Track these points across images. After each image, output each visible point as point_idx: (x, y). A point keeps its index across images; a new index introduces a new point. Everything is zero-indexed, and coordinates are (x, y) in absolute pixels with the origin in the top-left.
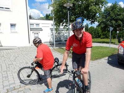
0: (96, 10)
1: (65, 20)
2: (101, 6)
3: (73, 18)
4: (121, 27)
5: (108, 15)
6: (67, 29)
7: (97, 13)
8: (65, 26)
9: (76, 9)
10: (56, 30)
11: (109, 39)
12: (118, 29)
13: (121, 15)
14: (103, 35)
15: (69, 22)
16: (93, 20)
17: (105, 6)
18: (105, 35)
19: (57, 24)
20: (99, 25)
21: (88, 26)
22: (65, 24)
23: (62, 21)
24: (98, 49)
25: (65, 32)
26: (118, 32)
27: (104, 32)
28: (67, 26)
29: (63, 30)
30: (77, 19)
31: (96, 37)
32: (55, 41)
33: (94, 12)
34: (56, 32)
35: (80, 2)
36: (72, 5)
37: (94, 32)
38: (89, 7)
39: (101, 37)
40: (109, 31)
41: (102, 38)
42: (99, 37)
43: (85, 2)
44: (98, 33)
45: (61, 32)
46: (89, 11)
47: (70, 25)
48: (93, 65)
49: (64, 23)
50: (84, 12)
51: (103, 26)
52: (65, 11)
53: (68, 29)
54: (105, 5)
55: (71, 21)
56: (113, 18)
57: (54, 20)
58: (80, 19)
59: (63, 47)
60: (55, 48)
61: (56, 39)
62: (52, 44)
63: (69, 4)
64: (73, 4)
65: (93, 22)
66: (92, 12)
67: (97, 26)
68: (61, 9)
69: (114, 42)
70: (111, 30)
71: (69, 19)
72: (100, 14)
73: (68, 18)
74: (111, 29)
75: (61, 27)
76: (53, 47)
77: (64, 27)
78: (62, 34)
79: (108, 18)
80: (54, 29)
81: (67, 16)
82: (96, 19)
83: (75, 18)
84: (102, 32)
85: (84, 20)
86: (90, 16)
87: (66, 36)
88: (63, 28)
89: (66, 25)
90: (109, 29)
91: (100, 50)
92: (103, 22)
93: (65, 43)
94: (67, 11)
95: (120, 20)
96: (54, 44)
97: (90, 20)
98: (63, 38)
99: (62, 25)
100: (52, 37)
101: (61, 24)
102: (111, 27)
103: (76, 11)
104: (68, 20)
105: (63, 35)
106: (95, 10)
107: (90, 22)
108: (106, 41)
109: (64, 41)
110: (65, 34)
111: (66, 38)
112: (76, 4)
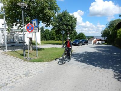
1: (19, 20)
2: (55, 11)
3: (29, 19)
4: (70, 31)
5: (60, 20)
6: (22, 30)
7: (52, 17)
8: (19, 27)
9: (32, 11)
10: (8, 30)
11: (62, 41)
12: (68, 32)
13: (70, 21)
14: (57, 37)
15: (23, 23)
16: (48, 23)
17: (58, 12)
18: (59, 37)
19: (9, 24)
20: (54, 28)
21: (43, 28)
23: (15, 21)
24: (53, 50)
25: (19, 34)
26: (68, 35)
27: (58, 35)
28: (22, 27)
29: (16, 31)
31: (51, 39)
32: (7, 43)
33: (49, 16)
34: (8, 33)
35: (35, 4)
36: (26, 6)
37: (49, 35)
38: (44, 10)
39: (55, 39)
40: (61, 34)
41: (56, 40)
42: (54, 39)
43: (40, 5)
44: (53, 36)
45: (14, 33)
46: (44, 15)
47: (24, 26)
48: (49, 66)
49: (18, 23)
50: (39, 14)
51: (56, 29)
52: (18, 10)
55: (26, 22)
56: (65, 23)
57: (4, 19)
58: (36, 21)
59: (16, 50)
60: (7, 51)
61: (7, 40)
62: (3, 47)
63: (23, 3)
64: (28, 4)
65: (48, 25)
66: (47, 15)
67: (52, 29)
68: (14, 8)
72: (54, 18)
73: (23, 19)
74: (64, 32)
75: (15, 28)
76: (3, 50)
78: (15, 35)
79: (61, 22)
80: (5, 30)
81: (22, 16)
82: (50, 22)
84: (56, 34)
85: (39, 23)
86: (46, 19)
87: (20, 37)
88: (17, 29)
89: (20, 26)
90: (61, 32)
91: (54, 51)
92: (56, 26)
93: (19, 45)
94: (22, 11)
95: (70, 25)
96: (5, 47)
97: (46, 23)
98: (17, 39)
99: (16, 26)
100: (2, 38)
101: (14, 24)
102: (63, 31)
103: (32, 12)
104: (22, 21)
105: (17, 36)
106: (50, 14)
108: (59, 43)
109: (19, 42)
110: (19, 35)
111: (20, 39)
112: (31, 5)
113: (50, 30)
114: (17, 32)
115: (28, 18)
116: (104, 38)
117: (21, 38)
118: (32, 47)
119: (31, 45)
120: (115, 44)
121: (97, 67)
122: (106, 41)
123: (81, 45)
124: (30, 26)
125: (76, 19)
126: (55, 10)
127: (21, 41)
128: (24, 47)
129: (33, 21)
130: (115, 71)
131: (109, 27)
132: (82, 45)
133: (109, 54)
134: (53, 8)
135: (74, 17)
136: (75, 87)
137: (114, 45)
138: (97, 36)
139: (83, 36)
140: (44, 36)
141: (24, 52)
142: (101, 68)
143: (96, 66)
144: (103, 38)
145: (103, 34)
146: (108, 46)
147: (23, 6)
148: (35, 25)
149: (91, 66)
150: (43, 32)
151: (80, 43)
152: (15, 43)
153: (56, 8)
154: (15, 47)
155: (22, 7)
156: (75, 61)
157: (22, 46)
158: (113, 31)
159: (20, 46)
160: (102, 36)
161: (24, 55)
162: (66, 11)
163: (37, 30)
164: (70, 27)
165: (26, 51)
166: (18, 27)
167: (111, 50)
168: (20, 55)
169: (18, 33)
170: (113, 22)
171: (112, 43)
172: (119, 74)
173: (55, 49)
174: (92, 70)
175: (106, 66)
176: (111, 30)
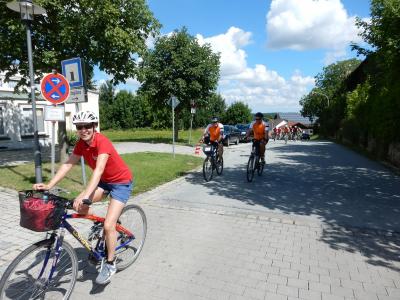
0: (128, 41)
1: (18, 62)
2: (142, 32)
3: (51, 59)
4: (199, 97)
9: (62, 29)
12: (193, 102)
13: (197, 65)
14: (160, 117)
16: (122, 73)
20: (144, 88)
25: (22, 107)
26: (193, 111)
30: (65, 64)
31: (139, 125)
33: (122, 48)
37: (132, 110)
38: (105, 27)
39: (154, 124)
41: (155, 128)
42: (147, 123)
44: (145, 113)
45: (5, 104)
46: (107, 43)
49: (15, 71)
50: (87, 43)
51: (154, 91)
52: (13, 27)
54: (153, 31)
55: (45, 68)
56: (181, 72)
63: (29, 4)
64: (48, 7)
65: (120, 78)
67: (138, 93)
69: (184, 138)
70: (174, 105)
74: (175, 101)
75: (5, 86)
77: (16, 88)
78: (8, 113)
79: (167, 69)
83: (56, 58)
84: (154, 110)
86: (112, 59)
87: (27, 119)
88: (12, 90)
89: (22, 82)
90: (169, 102)
92: (153, 80)
93: (24, 145)
97: (113, 72)
98: (15, 126)
99: (7, 79)
101: (2, 75)
102: (174, 97)
103: (63, 34)
105: (15, 116)
106: (124, 41)
108: (164, 137)
109: (22, 137)
110: (23, 112)
111: (26, 126)
112: (58, 11)
114: (16, 103)
115: (50, 54)
116: (311, 120)
117: (28, 123)
118: (67, 151)
119: (65, 146)
120: (341, 137)
121: (277, 210)
122: (315, 129)
123: (236, 143)
124: (55, 83)
125: (218, 58)
126: (145, 29)
127: (31, 130)
128: (38, 152)
129: (67, 66)
130: (328, 218)
131: (324, 83)
132: (240, 142)
133: (318, 169)
134: (135, 20)
135: (210, 52)
137: (338, 142)
138: (289, 114)
139: (242, 113)
140: (114, 116)
141: (38, 170)
142: (287, 212)
143: (272, 208)
144: (307, 119)
145: (306, 106)
146: (321, 143)
147: (30, 12)
148: (73, 78)
149: (259, 207)
150: (111, 102)
151: (233, 135)
152: (7, 138)
153: (146, 22)
154: (8, 153)
155: (25, 18)
156: (211, 194)
157: (30, 150)
158: (335, 96)
159: (26, 149)
160: (304, 113)
161: (39, 178)
162: (184, 32)
163: (81, 97)
164: (197, 84)
165: (45, 166)
166: (16, 84)
167: (328, 157)
168: (26, 179)
169: (19, 105)
170: (334, 67)
171: (333, 135)
172: (338, 229)
173: (149, 157)
174: (258, 219)
175: (302, 207)
176: (331, 95)
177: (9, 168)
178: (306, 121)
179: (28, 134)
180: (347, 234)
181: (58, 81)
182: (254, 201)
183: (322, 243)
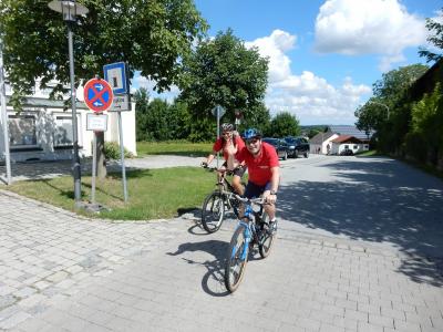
0: (175, 44)
1: (55, 66)
2: (188, 34)
3: (92, 63)
4: (245, 106)
5: (208, 65)
6: (66, 102)
7: (177, 56)
8: (55, 89)
9: (103, 30)
10: (16, 102)
12: (237, 112)
13: (243, 70)
14: (198, 128)
15: (73, 76)
16: (165, 78)
17: (200, 38)
18: (203, 129)
19: (17, 80)
20: (184, 96)
21: (144, 96)
22: (54, 82)
23: (40, 69)
24: (183, 176)
25: (55, 116)
26: (238, 122)
27: (199, 122)
28: (65, 91)
29: (46, 107)
31: (175, 137)
32: (11, 151)
33: (168, 51)
34: (14, 114)
35: (116, 7)
36: (84, 12)
37: (167, 120)
38: (149, 29)
39: (191, 136)
40: (213, 118)
41: (193, 141)
42: (184, 135)
43: (134, 9)
44: (181, 124)
45: (38, 112)
46: (150, 46)
47: (77, 86)
48: (170, 233)
49: (51, 77)
50: (131, 45)
51: (194, 99)
52: (53, 29)
53: (68, 104)
54: (200, 33)
55: (84, 73)
56: (225, 78)
58: (120, 69)
59: (47, 176)
60: (11, 179)
61: (12, 140)
63: (71, 4)
64: (90, 6)
65: (163, 85)
66: (161, 49)
67: (176, 101)
68: (37, 18)
70: (219, 116)
71: (75, 64)
72: (185, 60)
73: (71, 61)
74: (221, 111)
75: (39, 93)
77: (52, 94)
78: (41, 122)
79: (210, 75)
80: (4, 101)
81: (68, 52)
82: (172, 74)
83: (96, 62)
84: (194, 118)
85: (132, 75)
86: (155, 64)
87: (61, 129)
88: (48, 97)
89: (59, 88)
90: (213, 111)
91: (188, 179)
92: (196, 88)
93: (56, 156)
94: (66, 32)
95: (242, 86)
97: (156, 78)
98: (48, 136)
99: (43, 86)
101: (38, 80)
102: (219, 107)
103: (104, 36)
104: (67, 67)
105: (48, 125)
106: (171, 43)
107: (155, 83)
109: (55, 148)
110: (56, 121)
111: (59, 136)
112: (99, 11)
113: (170, 102)
114: (49, 111)
115: (91, 58)
116: (367, 133)
117: (61, 133)
118: (104, 164)
119: (102, 157)
120: (404, 154)
121: (342, 236)
122: (372, 145)
123: (284, 159)
124: (98, 90)
125: (267, 63)
126: (191, 31)
127: (63, 141)
129: (109, 72)
130: (405, 247)
131: (383, 91)
132: (289, 157)
133: (383, 189)
134: (182, 21)
135: (257, 56)
136: (265, 304)
137: (401, 158)
139: (289, 124)
140: (148, 125)
141: (78, 183)
142: (354, 237)
143: (336, 232)
144: (363, 132)
145: (362, 118)
146: (380, 160)
147: (72, 12)
148: (116, 86)
149: (319, 231)
150: (144, 112)
151: (281, 149)
152: (40, 149)
153: (193, 23)
154: (41, 165)
155: (67, 18)
157: (69, 162)
158: (396, 107)
159: (58, 161)
160: (360, 126)
161: (78, 194)
162: (229, 34)
163: (124, 104)
164: (243, 92)
165: (84, 180)
166: (51, 90)
167: (391, 176)
168: (63, 194)
169: (53, 113)
170: (396, 74)
171: (394, 152)
172: (419, 260)
173: (190, 172)
174: (322, 244)
175: (371, 232)
176: (392, 105)
177: (45, 181)
178: (361, 135)
179: (61, 145)
180: (429, 266)
181: (101, 87)
182: (315, 223)
183: (402, 276)
